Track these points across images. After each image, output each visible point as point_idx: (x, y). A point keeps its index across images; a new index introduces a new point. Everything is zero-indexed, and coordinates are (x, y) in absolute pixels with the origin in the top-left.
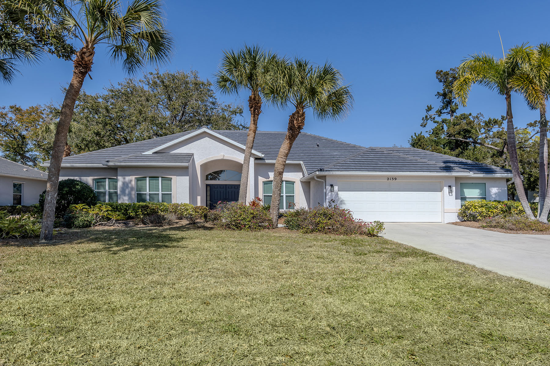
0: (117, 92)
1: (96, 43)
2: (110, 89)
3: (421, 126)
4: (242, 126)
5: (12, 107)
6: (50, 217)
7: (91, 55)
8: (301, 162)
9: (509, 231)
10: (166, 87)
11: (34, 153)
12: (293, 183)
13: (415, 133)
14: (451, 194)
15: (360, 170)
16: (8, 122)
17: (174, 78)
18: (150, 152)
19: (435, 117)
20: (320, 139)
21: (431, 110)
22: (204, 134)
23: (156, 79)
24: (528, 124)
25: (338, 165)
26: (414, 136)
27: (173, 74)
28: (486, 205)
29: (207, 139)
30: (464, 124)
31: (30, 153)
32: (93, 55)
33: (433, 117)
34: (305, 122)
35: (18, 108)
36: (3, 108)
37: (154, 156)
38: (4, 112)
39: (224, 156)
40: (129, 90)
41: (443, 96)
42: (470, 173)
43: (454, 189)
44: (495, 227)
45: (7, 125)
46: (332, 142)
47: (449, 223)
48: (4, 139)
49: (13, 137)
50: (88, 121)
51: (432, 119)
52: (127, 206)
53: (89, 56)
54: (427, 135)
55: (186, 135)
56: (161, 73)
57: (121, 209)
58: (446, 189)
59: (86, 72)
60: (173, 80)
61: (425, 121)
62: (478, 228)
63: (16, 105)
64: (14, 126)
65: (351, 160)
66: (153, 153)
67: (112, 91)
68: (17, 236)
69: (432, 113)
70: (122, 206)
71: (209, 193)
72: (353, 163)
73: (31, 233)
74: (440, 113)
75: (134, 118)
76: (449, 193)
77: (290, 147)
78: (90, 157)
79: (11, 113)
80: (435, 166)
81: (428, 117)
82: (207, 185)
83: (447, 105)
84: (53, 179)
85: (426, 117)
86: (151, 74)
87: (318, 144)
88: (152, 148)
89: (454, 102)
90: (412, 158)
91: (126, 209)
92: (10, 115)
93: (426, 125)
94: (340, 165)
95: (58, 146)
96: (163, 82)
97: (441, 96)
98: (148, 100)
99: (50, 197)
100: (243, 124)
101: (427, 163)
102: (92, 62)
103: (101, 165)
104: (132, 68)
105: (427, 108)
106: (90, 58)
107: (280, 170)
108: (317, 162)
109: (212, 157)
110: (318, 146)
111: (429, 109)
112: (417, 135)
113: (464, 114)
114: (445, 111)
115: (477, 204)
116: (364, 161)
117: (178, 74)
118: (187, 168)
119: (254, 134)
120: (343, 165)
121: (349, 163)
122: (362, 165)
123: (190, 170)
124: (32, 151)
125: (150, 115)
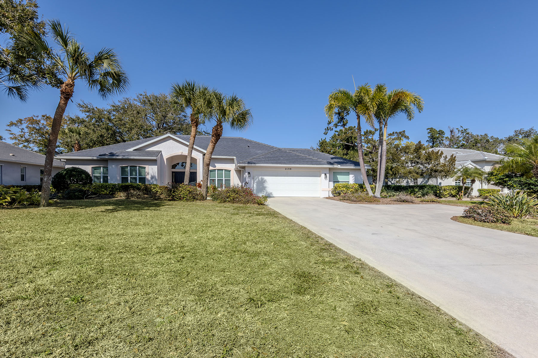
0: (117, 107)
1: (76, 79)
2: (112, 105)
3: (324, 134)
4: (205, 132)
5: (43, 116)
6: (46, 191)
7: (72, 86)
8: (235, 157)
9: (352, 202)
10: (152, 104)
11: (61, 149)
12: (230, 171)
13: (322, 139)
14: (326, 179)
15: (277, 163)
16: (41, 127)
17: (156, 98)
18: (131, 150)
19: (333, 128)
20: (250, 142)
21: (330, 123)
22: (169, 138)
23: (145, 99)
24: (388, 135)
25: (254, 159)
26: (321, 141)
27: (156, 95)
28: (346, 186)
29: (171, 141)
30: (349, 134)
31: (58, 148)
32: (73, 86)
33: (332, 128)
34: (223, 132)
35: (48, 117)
36: (37, 117)
37: (134, 152)
38: (38, 119)
39: (182, 152)
40: (126, 106)
41: (338, 114)
42: (338, 165)
43: (328, 175)
44: (347, 200)
45: (40, 128)
46: (259, 144)
47: (325, 198)
48: (39, 138)
49: (45, 137)
50: (95, 127)
51: (331, 129)
52: (113, 186)
53: (70, 87)
54: (328, 140)
55: (153, 139)
56: (148, 95)
57: (109, 188)
58: (323, 175)
59: (69, 98)
60: (156, 99)
61: (327, 131)
62: (338, 200)
63: (46, 115)
64: (45, 129)
65: (263, 157)
66: (134, 150)
67: (114, 106)
68: (26, 204)
69: (331, 125)
70: (110, 185)
71: (174, 177)
72: (264, 158)
73: (36, 202)
74: (336, 125)
75: (128, 126)
76: (325, 178)
77: (214, 148)
78: (90, 152)
79: (43, 120)
80: (317, 161)
81: (329, 128)
82: (173, 172)
83: (341, 121)
84: (48, 167)
85: (328, 128)
86: (141, 95)
87: (248, 145)
88: (133, 147)
89: (345, 118)
90: (303, 155)
91: (112, 187)
92: (42, 122)
93: (327, 133)
94: (255, 159)
95: (51, 146)
96: (149, 101)
97: (337, 114)
98: (138, 113)
99: (46, 179)
100: (205, 131)
101: (313, 159)
102: (73, 91)
103: (95, 158)
104: (105, 95)
105: (328, 122)
106: (71, 88)
107: (207, 163)
108: (245, 157)
109: (174, 153)
110: (248, 146)
111: (329, 123)
112: (323, 140)
113: (351, 127)
114: (339, 124)
115: (341, 186)
116: (272, 157)
117: (160, 96)
118: (155, 161)
119: (194, 139)
120: (257, 159)
121: (261, 158)
122: (269, 160)
123: (158, 162)
124: (59, 147)
125: (140, 123)
